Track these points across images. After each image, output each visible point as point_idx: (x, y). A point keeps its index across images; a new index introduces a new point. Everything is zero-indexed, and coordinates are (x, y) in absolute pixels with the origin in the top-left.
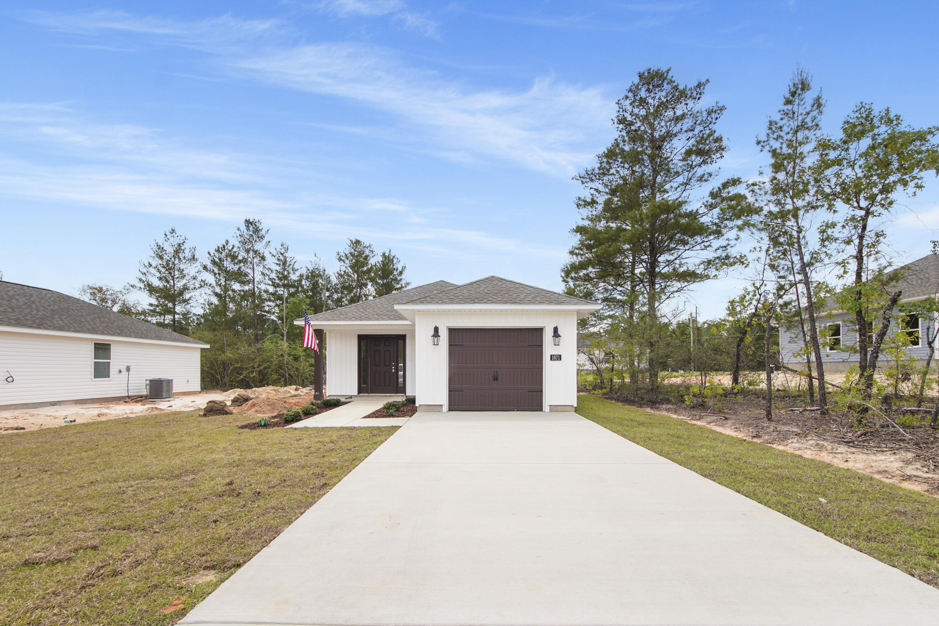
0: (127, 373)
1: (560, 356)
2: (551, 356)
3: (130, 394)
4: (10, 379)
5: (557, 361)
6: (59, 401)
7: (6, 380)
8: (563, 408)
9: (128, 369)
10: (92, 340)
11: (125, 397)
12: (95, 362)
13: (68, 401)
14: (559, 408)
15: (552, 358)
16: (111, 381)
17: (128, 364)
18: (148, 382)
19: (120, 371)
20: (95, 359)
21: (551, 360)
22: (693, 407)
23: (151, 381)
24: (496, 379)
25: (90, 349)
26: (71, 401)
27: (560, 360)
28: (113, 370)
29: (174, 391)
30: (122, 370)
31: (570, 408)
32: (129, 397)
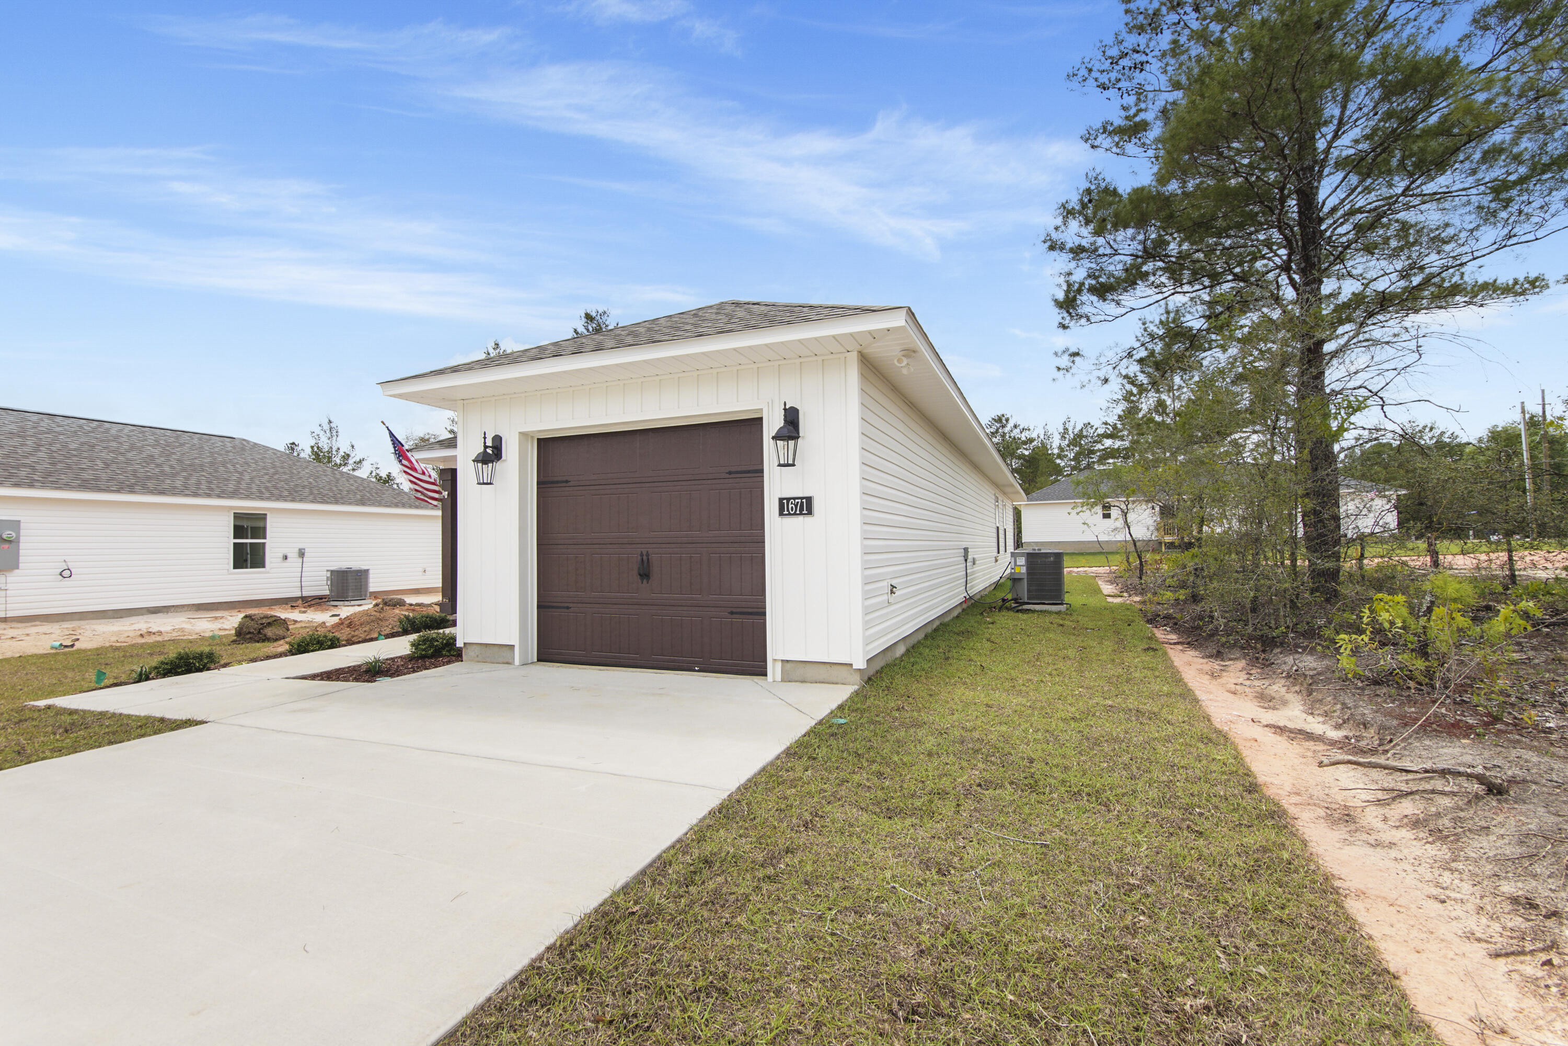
0: (301, 560)
1: (809, 500)
2: (781, 500)
3: (305, 594)
4: (65, 574)
5: (801, 518)
6: (165, 607)
7: (61, 574)
8: (822, 673)
9: (302, 554)
10: (231, 508)
11: (296, 599)
12: (235, 544)
13: (183, 606)
14: (810, 672)
15: (785, 507)
16: (268, 573)
17: (301, 546)
18: (329, 574)
19: (286, 558)
20: (235, 537)
21: (781, 514)
22: (1376, 682)
23: (332, 572)
24: (645, 575)
25: (228, 525)
26: (189, 605)
27: (810, 512)
28: (272, 554)
29: (371, 589)
30: (289, 555)
31: (844, 671)
32: (304, 599)
